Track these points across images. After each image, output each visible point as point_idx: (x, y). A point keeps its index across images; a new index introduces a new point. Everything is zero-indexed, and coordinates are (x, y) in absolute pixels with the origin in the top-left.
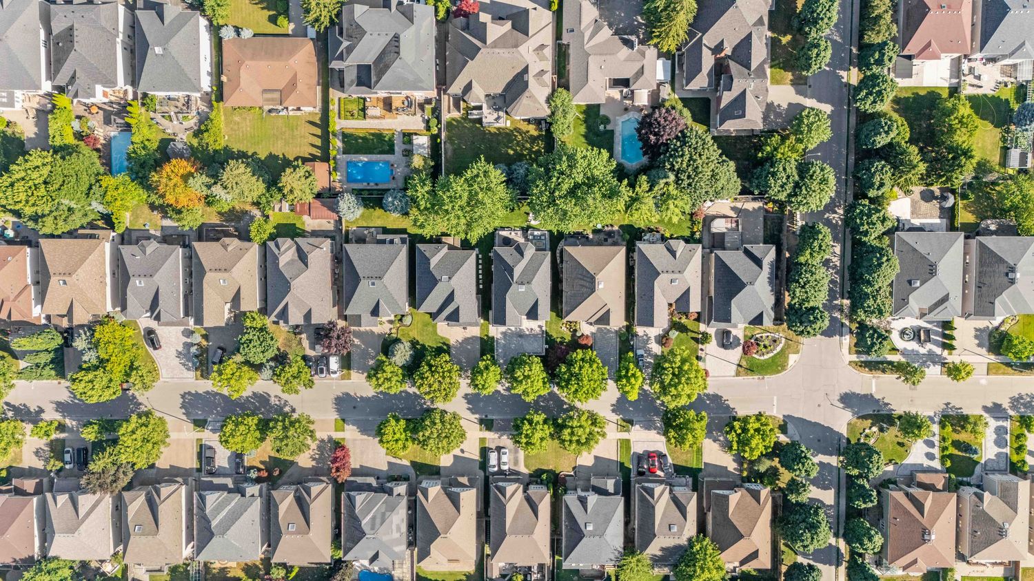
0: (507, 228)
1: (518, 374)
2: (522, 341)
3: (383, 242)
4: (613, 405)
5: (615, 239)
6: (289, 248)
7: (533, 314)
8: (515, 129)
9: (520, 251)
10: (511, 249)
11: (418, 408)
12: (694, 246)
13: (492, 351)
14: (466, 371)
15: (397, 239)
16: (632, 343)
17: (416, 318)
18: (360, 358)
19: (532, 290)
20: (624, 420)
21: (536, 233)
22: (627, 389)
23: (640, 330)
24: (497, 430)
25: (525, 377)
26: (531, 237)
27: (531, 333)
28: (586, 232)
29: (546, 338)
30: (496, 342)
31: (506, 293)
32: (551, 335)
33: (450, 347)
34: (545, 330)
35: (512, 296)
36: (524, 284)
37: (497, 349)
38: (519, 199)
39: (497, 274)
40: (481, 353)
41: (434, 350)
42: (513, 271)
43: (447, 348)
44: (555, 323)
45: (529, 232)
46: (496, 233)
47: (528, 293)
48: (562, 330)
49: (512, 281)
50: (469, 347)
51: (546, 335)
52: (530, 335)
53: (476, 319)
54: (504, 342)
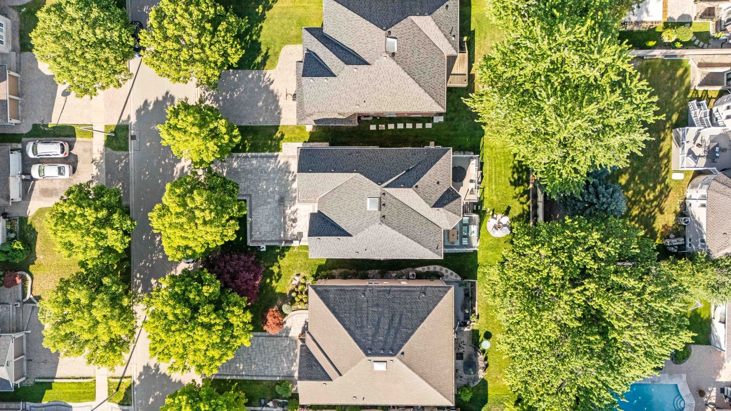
0: (482, 174)
2: (273, 203)
4: (157, 367)
7: (322, 225)
8: (667, 187)
9: (446, 199)
10: (448, 183)
13: (255, 148)
14: (216, 100)
16: (271, 404)
19: (368, 224)
20: (129, 389)
21: (474, 228)
24: (107, 158)
26: (466, 219)
27: (287, 219)
28: (474, 319)
29: (278, 248)
30: (270, 154)
31: (362, 173)
32: (284, 256)
33: (258, 69)
34: (292, 245)
35: (357, 184)
36: (380, 209)
37: (256, 157)
38: (535, 196)
39: (399, 156)
40: (248, 126)
41: (254, 37)
42: (408, 187)
43: (256, 61)
44: (305, 263)
45: (476, 216)
46: (472, 155)
47: (362, 216)
48: (294, 276)
49: (386, 184)
50: (260, 104)
51: (283, 247)
52: (285, 218)
53: (311, 115)
54: (269, 170)
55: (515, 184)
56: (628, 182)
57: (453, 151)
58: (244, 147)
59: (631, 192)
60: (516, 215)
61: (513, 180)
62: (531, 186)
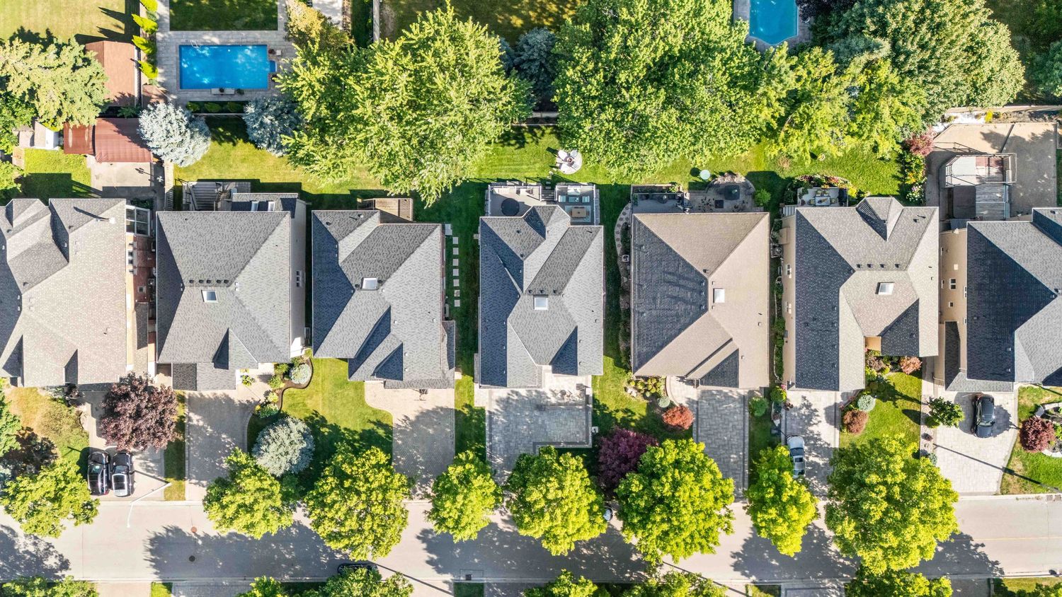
0: (510, 180)
1: (535, 495)
2: (542, 418)
3: (245, 206)
4: (735, 555)
5: (738, 203)
6: (35, 219)
7: (565, 360)
9: (536, 222)
10: (519, 221)
11: (324, 560)
12: (922, 210)
13: (480, 437)
14: (426, 481)
15: (274, 201)
16: (777, 422)
17: (321, 370)
18: (203, 455)
19: (562, 308)
20: (760, 588)
21: (571, 190)
22: (781, 529)
23: (794, 396)
25: (549, 502)
26: (560, 199)
27: (562, 401)
28: (677, 187)
29: (594, 412)
30: (487, 420)
31: (507, 316)
32: (605, 406)
33: (391, 433)
34: (591, 395)
35: (520, 321)
36: (547, 296)
37: (491, 436)
38: (536, 120)
39: (489, 275)
40: (456, 445)
41: (357, 437)
42: (523, 265)
43: (384, 435)
44: (613, 381)
45: (557, 188)
46: (488, 192)
47: (555, 316)
48: (627, 395)
49: (519, 289)
50: (431, 431)
51: (594, 406)
52: (560, 404)
53: (443, 372)
54: (505, 421)
55: (521, 143)
56: (520, 16)
57: (484, 215)
58: (478, 450)
59: (531, 13)
60: (557, 141)
61: (518, 145)
62: (524, 125)
